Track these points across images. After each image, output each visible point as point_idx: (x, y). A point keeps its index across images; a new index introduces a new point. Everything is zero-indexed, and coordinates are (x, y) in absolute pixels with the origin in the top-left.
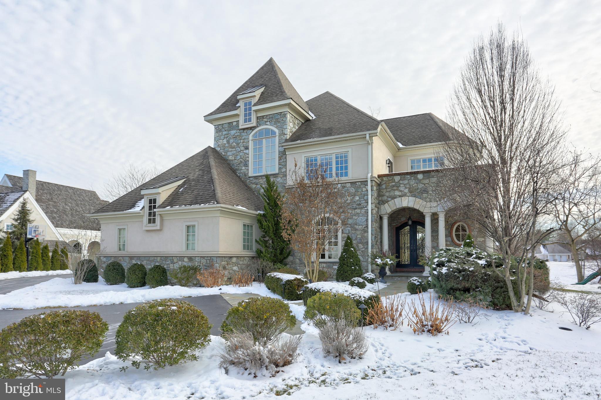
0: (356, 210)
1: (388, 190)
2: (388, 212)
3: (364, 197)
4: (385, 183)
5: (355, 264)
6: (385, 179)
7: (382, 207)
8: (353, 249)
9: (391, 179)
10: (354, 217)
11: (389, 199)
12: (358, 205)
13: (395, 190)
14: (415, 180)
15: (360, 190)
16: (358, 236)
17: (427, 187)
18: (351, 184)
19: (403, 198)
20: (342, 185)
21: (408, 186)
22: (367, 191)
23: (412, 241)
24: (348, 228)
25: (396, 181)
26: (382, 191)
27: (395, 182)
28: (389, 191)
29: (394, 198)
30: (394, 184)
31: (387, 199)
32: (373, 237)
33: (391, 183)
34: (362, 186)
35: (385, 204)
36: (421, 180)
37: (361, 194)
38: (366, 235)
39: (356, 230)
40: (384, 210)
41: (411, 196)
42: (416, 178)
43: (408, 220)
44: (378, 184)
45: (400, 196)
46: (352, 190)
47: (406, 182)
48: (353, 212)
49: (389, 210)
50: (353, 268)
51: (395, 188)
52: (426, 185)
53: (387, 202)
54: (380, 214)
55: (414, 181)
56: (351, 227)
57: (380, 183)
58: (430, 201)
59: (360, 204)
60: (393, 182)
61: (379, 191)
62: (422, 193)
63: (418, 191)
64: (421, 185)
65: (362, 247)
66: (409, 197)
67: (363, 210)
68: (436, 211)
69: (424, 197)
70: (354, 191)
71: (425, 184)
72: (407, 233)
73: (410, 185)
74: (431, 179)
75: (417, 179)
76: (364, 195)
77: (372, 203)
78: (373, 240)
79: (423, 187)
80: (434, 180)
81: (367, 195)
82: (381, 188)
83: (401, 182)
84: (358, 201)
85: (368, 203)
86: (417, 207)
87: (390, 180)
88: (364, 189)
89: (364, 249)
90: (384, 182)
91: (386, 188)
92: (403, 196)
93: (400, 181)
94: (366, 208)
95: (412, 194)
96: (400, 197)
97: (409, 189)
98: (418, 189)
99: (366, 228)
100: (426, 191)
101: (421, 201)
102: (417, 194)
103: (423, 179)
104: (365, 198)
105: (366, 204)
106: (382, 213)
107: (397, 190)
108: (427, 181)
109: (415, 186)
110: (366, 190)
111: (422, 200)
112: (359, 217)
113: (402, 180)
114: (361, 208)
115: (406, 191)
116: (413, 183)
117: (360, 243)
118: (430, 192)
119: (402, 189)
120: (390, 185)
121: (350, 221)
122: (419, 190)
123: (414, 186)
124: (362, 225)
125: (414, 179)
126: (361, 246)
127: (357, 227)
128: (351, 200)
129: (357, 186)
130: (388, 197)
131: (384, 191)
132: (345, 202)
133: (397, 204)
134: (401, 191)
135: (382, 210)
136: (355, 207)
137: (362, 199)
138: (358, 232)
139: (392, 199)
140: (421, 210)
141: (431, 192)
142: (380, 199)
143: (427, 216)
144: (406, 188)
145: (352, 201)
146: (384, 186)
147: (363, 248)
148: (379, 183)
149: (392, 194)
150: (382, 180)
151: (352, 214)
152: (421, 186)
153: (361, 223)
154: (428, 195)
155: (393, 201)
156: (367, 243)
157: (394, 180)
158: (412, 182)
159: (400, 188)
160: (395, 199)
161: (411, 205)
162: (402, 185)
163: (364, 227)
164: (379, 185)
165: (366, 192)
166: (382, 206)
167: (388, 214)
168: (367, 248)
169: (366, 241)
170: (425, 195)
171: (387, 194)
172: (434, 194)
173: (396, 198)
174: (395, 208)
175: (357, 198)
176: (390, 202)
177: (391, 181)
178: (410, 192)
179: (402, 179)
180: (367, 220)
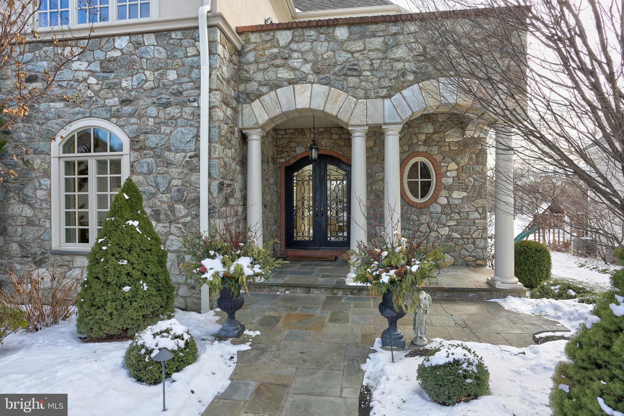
0: (169, 110)
1: (261, 66)
2: (261, 122)
3: (190, 72)
4: (254, 49)
5: (136, 274)
6: (254, 38)
7: (246, 109)
8: (136, 223)
9: (269, 38)
10: (163, 128)
11: (264, 89)
12: (175, 94)
13: (278, 66)
14: (329, 42)
15: (180, 54)
16: (174, 182)
17: (358, 60)
18: (156, 38)
19: (298, 87)
20: (133, 38)
21: (310, 57)
22: (198, 55)
23: (318, 197)
24: (148, 160)
25: (282, 43)
26: (246, 67)
27: (278, 46)
28: (265, 70)
29: (275, 86)
30: (275, 50)
31: (258, 90)
32: (215, 184)
33: (269, 48)
34: (185, 43)
35: (253, 101)
36: (342, 42)
37: (183, 65)
38: (193, 178)
39: (169, 164)
40: (250, 116)
41: (319, 83)
42: (332, 38)
43: (311, 149)
44: (236, 49)
45: (291, 82)
46: (160, 53)
47: (306, 46)
48: (161, 114)
49: (263, 118)
50: (127, 289)
51: (278, 62)
52: (356, 55)
53: (259, 95)
54: (240, 126)
55: (326, 44)
56: (155, 156)
57: (243, 47)
58: (367, 97)
59: (181, 93)
60: (274, 47)
61: (239, 69)
62: (345, 75)
63: (337, 69)
64: (343, 54)
65: (184, 212)
66: (312, 83)
67: (188, 110)
68: (381, 121)
69: (351, 85)
70: (164, 55)
71: (352, 53)
72: (307, 178)
73: (315, 54)
74: (368, 40)
75: (335, 39)
76: (192, 67)
77: (211, 90)
78: (215, 194)
79: (347, 61)
80: (377, 42)
81: (199, 67)
82: (243, 60)
83: (294, 46)
84: (174, 82)
85: (199, 88)
86: (332, 110)
87: (267, 41)
88: (191, 51)
89: (189, 218)
90: (252, 46)
91: (256, 62)
92: (297, 83)
93: (290, 43)
94: (195, 104)
95: (322, 76)
96: (290, 84)
97: (315, 63)
98: (335, 64)
99: (194, 160)
100: (355, 70)
101: (344, 95)
102: (333, 78)
103: (349, 39)
104: (193, 75)
105: (197, 91)
106: (246, 125)
107: (283, 66)
108: (358, 45)
109: (329, 57)
110: (195, 53)
111: (346, 92)
112: (176, 127)
113: (296, 42)
114: (183, 104)
115: (307, 68)
116: (324, 49)
117: (179, 201)
118: (365, 73)
119: (296, 63)
120: (267, 52)
121: (153, 140)
122: (339, 67)
123: (325, 56)
124: (184, 151)
125: (326, 40)
126: (181, 209)
127: (170, 156)
128: (157, 80)
129: (171, 41)
130: (260, 84)
131: (252, 68)
132: (140, 85)
133: (283, 100)
134: (294, 69)
135: (245, 117)
136: (164, 101)
137: (186, 79)
138: (174, 171)
139: (271, 89)
140: (344, 117)
141: (368, 73)
142: (242, 87)
143: (357, 134)
144: (306, 61)
145: (160, 85)
146: (251, 57)
147: (186, 216)
148: (239, 48)
149: (271, 75)
150: (248, 41)
151: (158, 120)
152: (342, 57)
153: (182, 146)
154: (361, 81)
155: (273, 93)
156: (197, 201)
157: (278, 41)
158: (322, 48)
159: (290, 62)
160: (279, 90)
161: (318, 104)
162: (295, 55)
163: (190, 157)
164: (239, 53)
165: (195, 59)
166: (245, 106)
167: (262, 127)
168: (197, 216)
169: (194, 195)
170: (353, 81)
171: (259, 76)
172: (375, 79)
173: (280, 87)
174: (278, 112)
175: (172, 75)
176: (266, 98)
177: (268, 45)
178: (317, 72)
179: (297, 39)
180: (197, 137)
